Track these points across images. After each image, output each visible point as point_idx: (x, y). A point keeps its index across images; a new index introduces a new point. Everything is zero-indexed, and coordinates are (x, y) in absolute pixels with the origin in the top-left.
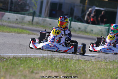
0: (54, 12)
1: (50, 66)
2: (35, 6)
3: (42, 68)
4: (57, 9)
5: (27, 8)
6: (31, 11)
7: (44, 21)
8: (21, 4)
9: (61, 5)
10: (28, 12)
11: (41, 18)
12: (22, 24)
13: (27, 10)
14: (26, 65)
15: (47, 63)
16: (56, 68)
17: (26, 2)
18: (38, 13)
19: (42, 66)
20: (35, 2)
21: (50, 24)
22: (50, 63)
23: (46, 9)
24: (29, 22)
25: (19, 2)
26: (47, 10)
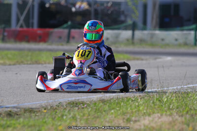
0: (167, 20)
1: (159, 107)
2: (134, 12)
3: (145, 111)
4: (172, 13)
5: (122, 18)
6: (130, 22)
7: (152, 36)
8: (112, 12)
9: (177, 6)
10: (124, 25)
11: (146, 32)
12: (116, 45)
13: (123, 22)
14: (119, 110)
15: (153, 103)
16: (169, 108)
17: (120, 9)
18: (140, 24)
19: (146, 108)
20: (134, 7)
21: (163, 40)
22: (158, 103)
23: (152, 16)
24: (128, 40)
25: (108, 10)
26: (155, 17)
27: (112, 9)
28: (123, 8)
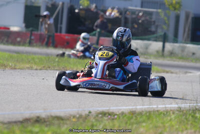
0: (199, 33)
7: (183, 49)
11: (177, 45)
12: (146, 56)
13: (153, 33)
17: (151, 18)
20: (166, 18)
21: (194, 54)
24: (157, 52)
25: (139, 20)
26: (187, 30)
27: (143, 19)
28: (154, 18)
